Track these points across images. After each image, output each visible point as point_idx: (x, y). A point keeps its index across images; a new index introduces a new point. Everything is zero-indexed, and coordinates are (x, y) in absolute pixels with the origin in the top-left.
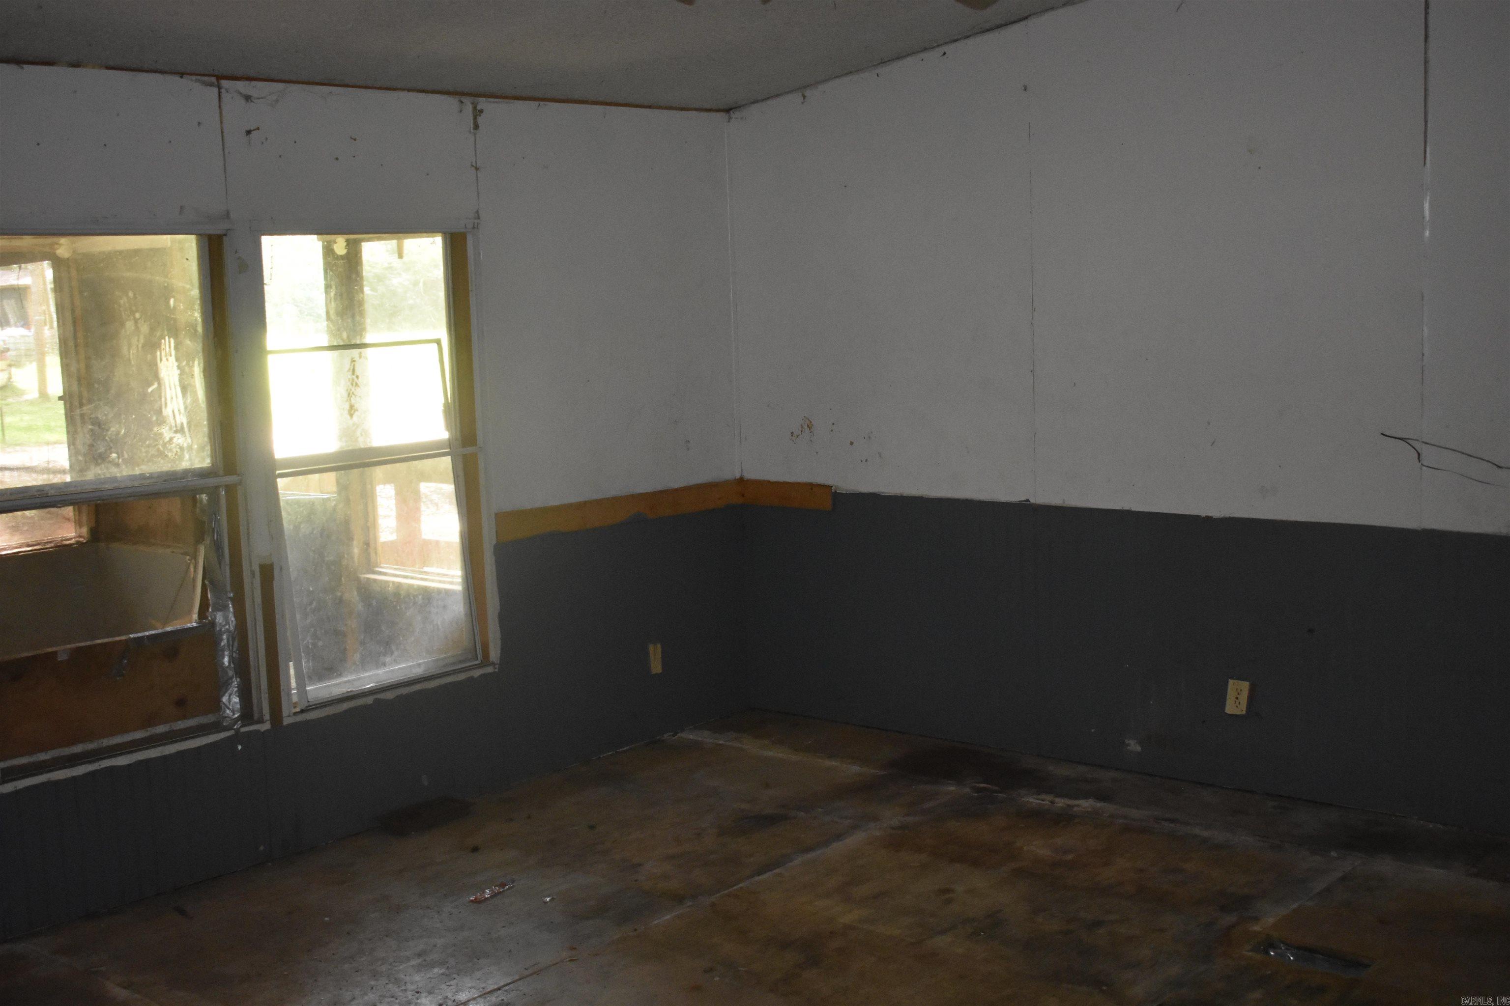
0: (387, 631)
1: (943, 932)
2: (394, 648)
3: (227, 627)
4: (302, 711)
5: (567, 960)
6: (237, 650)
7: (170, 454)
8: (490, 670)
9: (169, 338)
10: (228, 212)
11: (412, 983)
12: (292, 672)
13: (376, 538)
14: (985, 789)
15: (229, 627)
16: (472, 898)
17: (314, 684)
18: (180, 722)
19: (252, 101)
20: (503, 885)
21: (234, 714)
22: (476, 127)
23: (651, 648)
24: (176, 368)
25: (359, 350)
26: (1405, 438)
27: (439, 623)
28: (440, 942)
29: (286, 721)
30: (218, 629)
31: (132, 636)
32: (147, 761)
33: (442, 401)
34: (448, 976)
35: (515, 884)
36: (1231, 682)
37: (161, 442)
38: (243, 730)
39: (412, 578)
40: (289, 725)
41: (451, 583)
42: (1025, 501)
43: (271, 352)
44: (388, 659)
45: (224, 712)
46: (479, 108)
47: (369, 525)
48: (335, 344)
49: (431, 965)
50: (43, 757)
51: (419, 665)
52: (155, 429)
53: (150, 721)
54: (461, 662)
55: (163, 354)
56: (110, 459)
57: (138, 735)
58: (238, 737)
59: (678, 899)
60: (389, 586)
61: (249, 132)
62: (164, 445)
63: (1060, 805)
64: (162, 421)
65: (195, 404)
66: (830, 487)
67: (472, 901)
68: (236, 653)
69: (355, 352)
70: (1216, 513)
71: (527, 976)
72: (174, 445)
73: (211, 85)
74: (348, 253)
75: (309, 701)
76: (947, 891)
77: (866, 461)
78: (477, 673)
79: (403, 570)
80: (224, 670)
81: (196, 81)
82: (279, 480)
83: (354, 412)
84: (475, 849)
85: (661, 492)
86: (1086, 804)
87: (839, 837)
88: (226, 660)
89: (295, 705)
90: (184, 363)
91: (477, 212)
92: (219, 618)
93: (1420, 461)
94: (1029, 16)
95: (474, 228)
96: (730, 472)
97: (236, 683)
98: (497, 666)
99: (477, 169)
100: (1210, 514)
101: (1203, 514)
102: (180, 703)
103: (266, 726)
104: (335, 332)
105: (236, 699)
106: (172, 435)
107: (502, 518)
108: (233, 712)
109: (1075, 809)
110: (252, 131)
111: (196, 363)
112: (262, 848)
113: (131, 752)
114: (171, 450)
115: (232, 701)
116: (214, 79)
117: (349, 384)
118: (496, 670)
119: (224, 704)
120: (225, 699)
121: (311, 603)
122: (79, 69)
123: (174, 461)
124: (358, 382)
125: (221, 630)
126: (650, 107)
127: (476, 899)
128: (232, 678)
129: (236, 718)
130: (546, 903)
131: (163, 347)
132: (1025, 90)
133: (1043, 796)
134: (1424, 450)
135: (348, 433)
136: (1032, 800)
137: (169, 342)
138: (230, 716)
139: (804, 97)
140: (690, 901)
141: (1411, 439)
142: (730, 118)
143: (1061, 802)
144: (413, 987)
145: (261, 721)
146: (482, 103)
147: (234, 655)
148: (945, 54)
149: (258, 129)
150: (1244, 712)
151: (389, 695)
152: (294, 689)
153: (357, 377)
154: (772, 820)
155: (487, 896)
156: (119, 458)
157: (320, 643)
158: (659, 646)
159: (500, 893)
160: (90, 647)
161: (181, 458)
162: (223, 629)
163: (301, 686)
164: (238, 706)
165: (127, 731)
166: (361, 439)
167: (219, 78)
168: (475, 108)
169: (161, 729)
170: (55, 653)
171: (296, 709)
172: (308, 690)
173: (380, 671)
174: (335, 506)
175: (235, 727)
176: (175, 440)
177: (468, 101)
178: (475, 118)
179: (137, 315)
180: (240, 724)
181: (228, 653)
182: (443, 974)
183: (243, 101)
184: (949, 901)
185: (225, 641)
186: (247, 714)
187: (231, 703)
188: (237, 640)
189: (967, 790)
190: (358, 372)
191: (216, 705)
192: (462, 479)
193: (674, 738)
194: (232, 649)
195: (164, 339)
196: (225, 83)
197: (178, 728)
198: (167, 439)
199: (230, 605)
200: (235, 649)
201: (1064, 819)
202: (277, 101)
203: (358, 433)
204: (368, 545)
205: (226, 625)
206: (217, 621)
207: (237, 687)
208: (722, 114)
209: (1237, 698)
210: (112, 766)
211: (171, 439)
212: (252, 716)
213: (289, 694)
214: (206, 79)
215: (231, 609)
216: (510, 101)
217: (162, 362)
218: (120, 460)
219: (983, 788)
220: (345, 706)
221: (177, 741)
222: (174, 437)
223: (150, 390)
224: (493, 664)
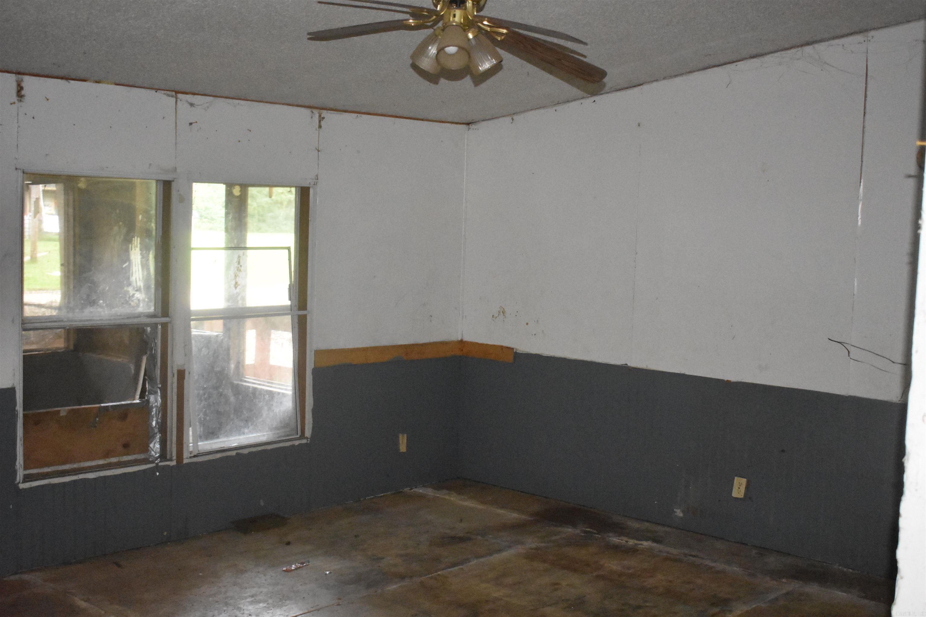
0: (247, 414)
1: (550, 605)
2: (250, 424)
3: (156, 404)
4: (195, 456)
5: (335, 604)
6: (161, 418)
7: (132, 303)
8: (304, 441)
9: (137, 237)
10: (176, 168)
11: (247, 610)
12: (191, 433)
13: (244, 360)
14: (589, 532)
15: (157, 404)
16: (284, 569)
17: (202, 441)
18: (124, 457)
19: (194, 107)
20: (303, 563)
21: (156, 454)
22: (320, 127)
23: (401, 436)
24: (139, 254)
25: (243, 251)
26: (842, 342)
27: (277, 412)
28: (265, 590)
29: (185, 461)
30: (151, 405)
31: (102, 405)
32: (105, 477)
33: (289, 283)
34: (268, 608)
35: (309, 563)
36: (736, 478)
37: (128, 296)
38: (160, 464)
39: (263, 385)
40: (186, 463)
41: (286, 390)
42: (624, 364)
43: (193, 249)
44: (246, 431)
45: (151, 452)
46: (322, 116)
47: (241, 353)
48: (230, 246)
49: (259, 602)
50: (46, 470)
51: (264, 435)
52: (125, 288)
53: (107, 455)
54: (288, 436)
55: (133, 246)
56: (99, 303)
57: (101, 462)
58: (157, 467)
59: (402, 577)
60: (250, 388)
61: (191, 124)
62: (129, 298)
63: (631, 543)
64: (129, 284)
65: (148, 275)
66: (513, 349)
67: (284, 570)
68: (160, 419)
69: (241, 252)
70: (733, 378)
71: (313, 611)
72: (135, 298)
73: (172, 96)
74: (241, 195)
75: (199, 450)
76: (557, 584)
77: (535, 335)
78: (297, 443)
79: (258, 380)
80: (152, 428)
81: (164, 94)
82: (192, 323)
83: (238, 286)
84: (288, 543)
85: (413, 345)
86: (646, 544)
87: (499, 551)
88: (154, 423)
89: (191, 452)
90: (144, 252)
91: (317, 176)
92: (152, 398)
93: (849, 356)
94: (644, 83)
95: (314, 184)
96: (455, 336)
97: (158, 436)
98: (309, 440)
99: (318, 151)
100: (729, 379)
101: (726, 379)
102: (126, 446)
103: (174, 463)
104: (229, 240)
105: (158, 446)
106: (134, 292)
107: (318, 353)
108: (156, 453)
109: (639, 546)
110: (193, 123)
111: (151, 252)
112: (165, 533)
113: (96, 471)
114: (133, 301)
115: (155, 447)
116: (174, 93)
117: (236, 269)
118: (309, 442)
119: (151, 448)
120: (151, 445)
121: (204, 394)
122: (100, 84)
123: (133, 307)
124: (241, 269)
125: (152, 405)
126: (422, 120)
127: (287, 569)
128: (157, 433)
129: (157, 457)
130: (326, 574)
131: (133, 242)
132: (639, 125)
133: (623, 538)
134: (852, 349)
135: (231, 298)
136: (615, 540)
137: (137, 240)
138: (154, 455)
139: (513, 119)
140: (409, 579)
141: (844, 343)
142: (469, 129)
143: (631, 542)
144: (248, 612)
145: (171, 460)
146: (324, 113)
147: (159, 420)
148: (595, 101)
149: (196, 122)
150: (743, 497)
151: (246, 451)
152: (191, 443)
153: (241, 266)
154: (462, 540)
155: (293, 568)
156: (103, 303)
157: (208, 418)
158: (405, 435)
159: (300, 567)
160: (78, 409)
161: (138, 306)
162: (154, 405)
163: (195, 442)
164: (159, 450)
165: (94, 459)
166: (240, 302)
167: (177, 92)
168: (320, 116)
169: (114, 460)
170: (60, 411)
171: (191, 455)
172: (199, 445)
173: (242, 437)
174: (222, 340)
175: (156, 462)
176: (136, 295)
177: (316, 112)
178: (320, 122)
179: (121, 223)
180: (159, 460)
181: (155, 419)
182: (265, 607)
183: (189, 106)
184: (556, 590)
185: (154, 412)
186: (163, 456)
187: (155, 448)
188: (161, 412)
189: (578, 531)
190: (241, 264)
191: (146, 449)
192: (296, 329)
193: (410, 491)
194: (158, 417)
195: (134, 237)
196: (179, 96)
197: (123, 460)
198: (131, 295)
199: (159, 392)
200: (159, 417)
201: (633, 551)
202: (208, 107)
203: (239, 298)
204: (239, 364)
205: (155, 403)
206: (151, 400)
207: (159, 439)
208: (464, 126)
209: (739, 488)
210: (85, 478)
211: (134, 295)
212: (166, 457)
213: (188, 446)
214: (168, 92)
215: (159, 394)
216: (342, 113)
217: (132, 251)
218: (105, 305)
219: (588, 531)
220: (219, 456)
221: (122, 467)
222: (135, 294)
223: (124, 266)
224: (307, 438)
